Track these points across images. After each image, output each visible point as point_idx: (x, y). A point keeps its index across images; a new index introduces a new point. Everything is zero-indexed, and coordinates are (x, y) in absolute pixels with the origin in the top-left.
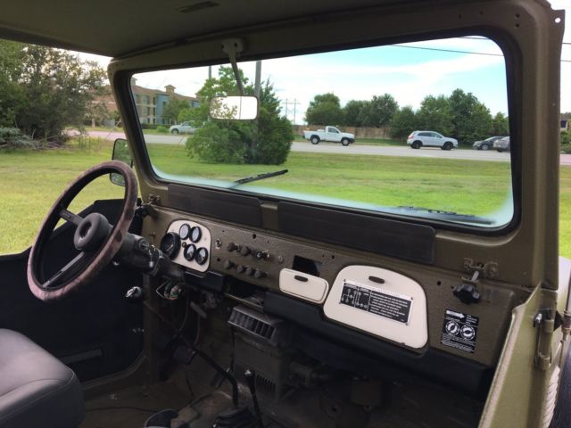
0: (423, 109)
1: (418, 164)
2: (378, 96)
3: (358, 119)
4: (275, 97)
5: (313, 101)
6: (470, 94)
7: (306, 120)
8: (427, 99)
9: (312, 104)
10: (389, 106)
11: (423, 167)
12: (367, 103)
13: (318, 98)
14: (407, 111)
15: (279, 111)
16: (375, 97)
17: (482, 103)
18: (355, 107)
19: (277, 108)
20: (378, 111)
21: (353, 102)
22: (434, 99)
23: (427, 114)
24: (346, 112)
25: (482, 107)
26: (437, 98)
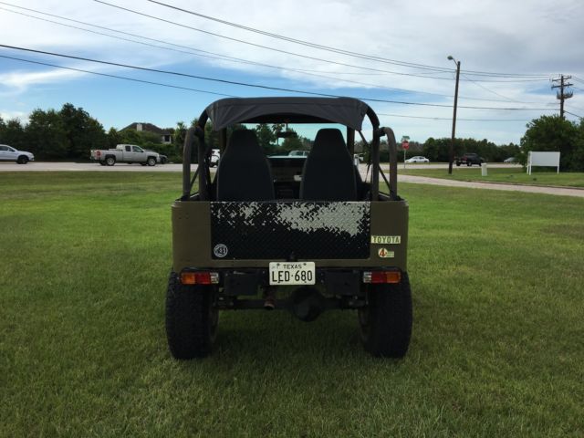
0: (32, 123)
6: (80, 109)
8: (36, 113)
14: (15, 125)
17: (95, 118)
22: (44, 113)
23: (39, 128)
25: (95, 122)
26: (46, 112)
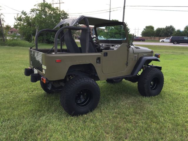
0: (185, 30)
1: (176, 48)
2: (168, 26)
3: (160, 34)
4: (128, 28)
5: (145, 28)
7: (141, 35)
8: (186, 27)
9: (144, 29)
10: (172, 29)
11: (177, 49)
12: (164, 29)
13: (147, 27)
14: (179, 31)
15: (129, 32)
16: (167, 26)
18: (159, 30)
19: (129, 31)
20: (167, 31)
21: (159, 28)
23: (186, 32)
24: (156, 32)
